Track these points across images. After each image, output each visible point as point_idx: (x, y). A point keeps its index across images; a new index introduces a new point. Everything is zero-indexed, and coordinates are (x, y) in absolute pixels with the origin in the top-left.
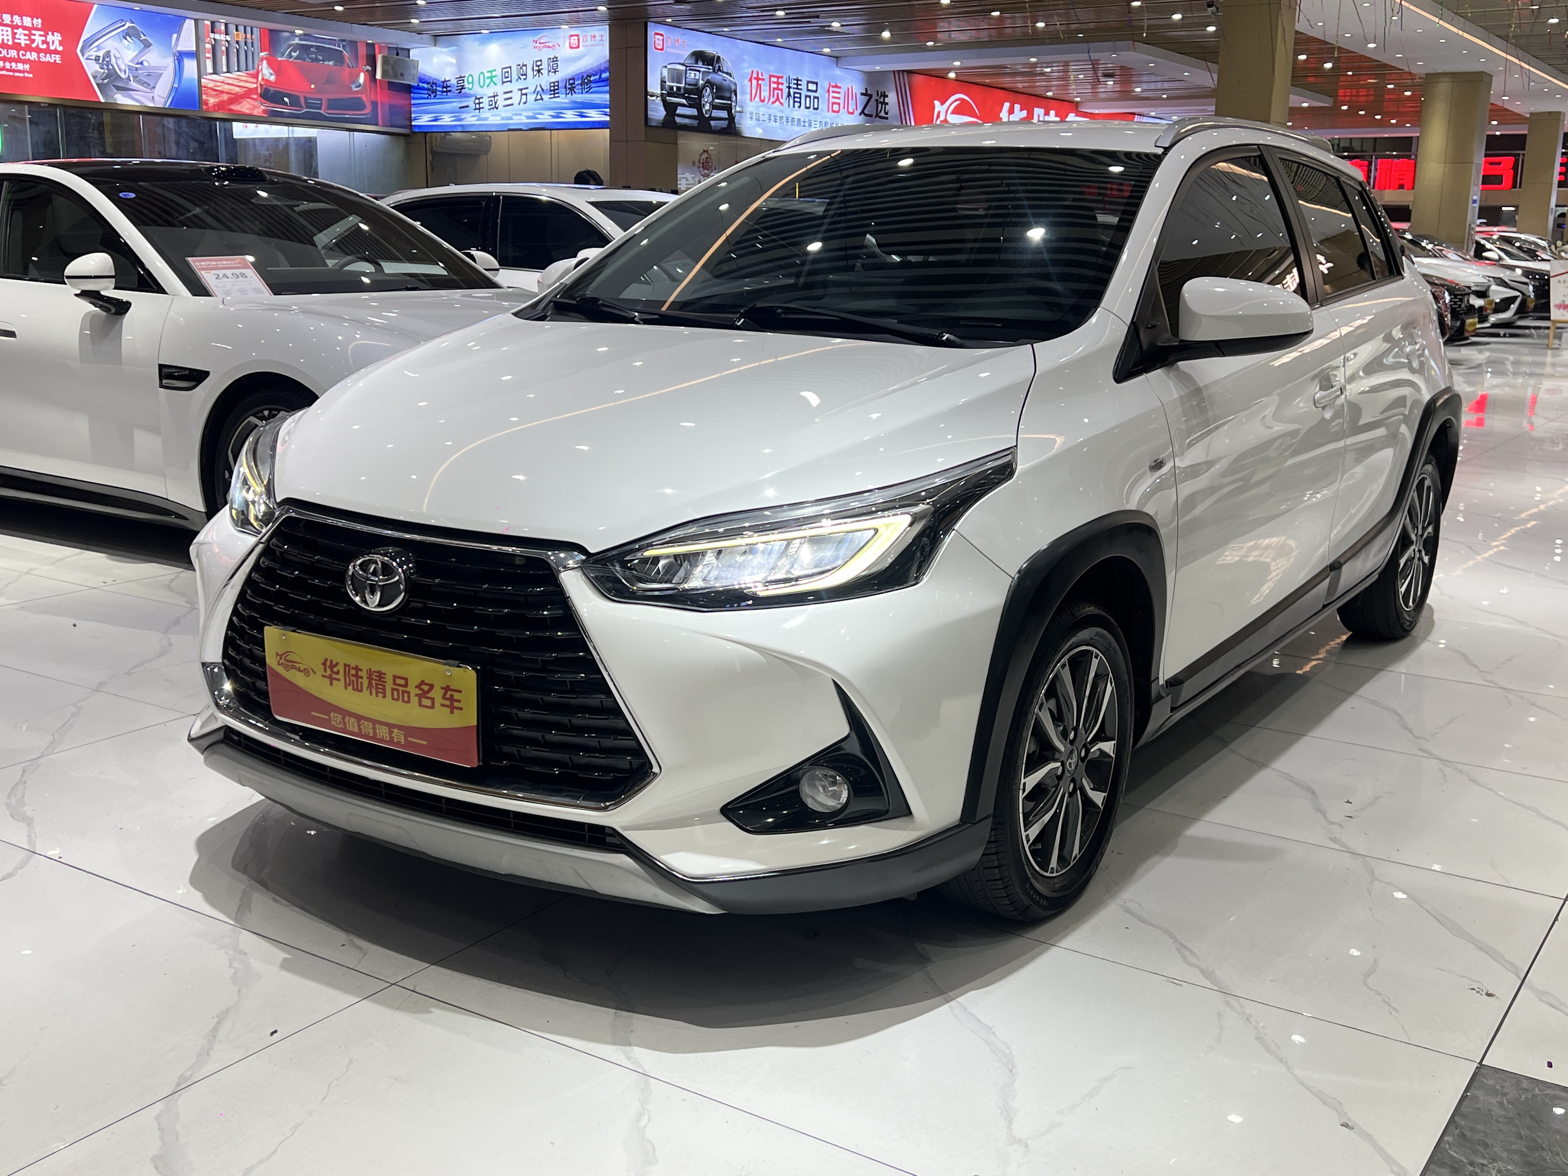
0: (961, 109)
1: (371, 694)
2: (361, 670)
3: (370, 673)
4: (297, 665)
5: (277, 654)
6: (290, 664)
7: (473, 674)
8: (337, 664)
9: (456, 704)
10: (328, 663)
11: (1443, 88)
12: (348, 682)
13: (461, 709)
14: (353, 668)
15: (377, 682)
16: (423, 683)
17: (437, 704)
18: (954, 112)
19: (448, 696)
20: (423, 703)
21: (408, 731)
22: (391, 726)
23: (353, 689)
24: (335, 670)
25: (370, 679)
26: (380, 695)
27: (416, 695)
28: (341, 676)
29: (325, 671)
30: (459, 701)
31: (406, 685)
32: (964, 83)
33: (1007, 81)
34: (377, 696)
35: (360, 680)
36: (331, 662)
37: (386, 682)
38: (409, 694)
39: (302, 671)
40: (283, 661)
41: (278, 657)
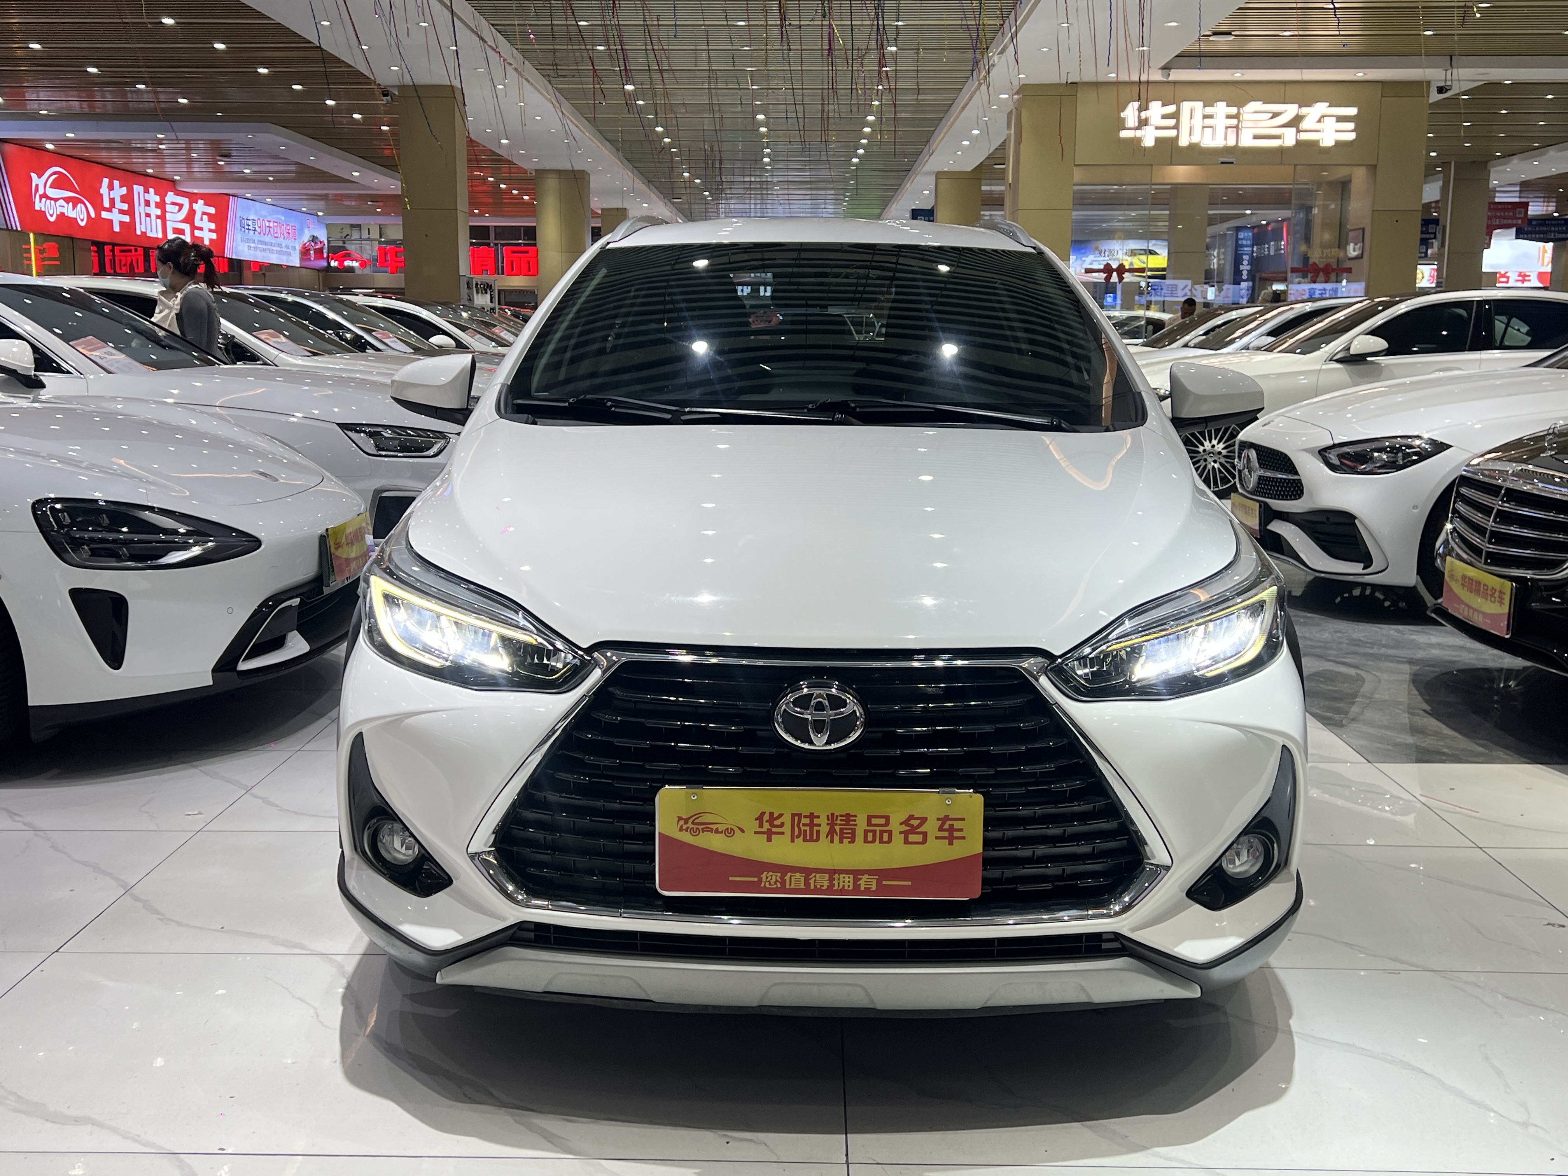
0: (60, 183)
1: (832, 841)
2: (818, 817)
3: (832, 819)
4: (714, 827)
5: (680, 818)
6: (700, 827)
7: (980, 798)
8: (781, 815)
9: (956, 834)
10: (766, 817)
11: (551, 184)
12: (796, 833)
13: (964, 838)
14: (805, 817)
15: (842, 827)
16: (912, 818)
17: (930, 837)
18: (51, 187)
19: (946, 826)
20: (910, 840)
21: (882, 874)
22: (857, 873)
23: (805, 840)
24: (777, 822)
25: (832, 825)
26: (846, 841)
27: (901, 833)
28: (787, 829)
29: (761, 826)
30: (961, 830)
31: (887, 823)
32: (61, 156)
33: (103, 156)
34: (841, 842)
35: (815, 829)
36: (771, 814)
37: (856, 825)
38: (890, 833)
39: (721, 832)
40: (690, 825)
41: (682, 822)
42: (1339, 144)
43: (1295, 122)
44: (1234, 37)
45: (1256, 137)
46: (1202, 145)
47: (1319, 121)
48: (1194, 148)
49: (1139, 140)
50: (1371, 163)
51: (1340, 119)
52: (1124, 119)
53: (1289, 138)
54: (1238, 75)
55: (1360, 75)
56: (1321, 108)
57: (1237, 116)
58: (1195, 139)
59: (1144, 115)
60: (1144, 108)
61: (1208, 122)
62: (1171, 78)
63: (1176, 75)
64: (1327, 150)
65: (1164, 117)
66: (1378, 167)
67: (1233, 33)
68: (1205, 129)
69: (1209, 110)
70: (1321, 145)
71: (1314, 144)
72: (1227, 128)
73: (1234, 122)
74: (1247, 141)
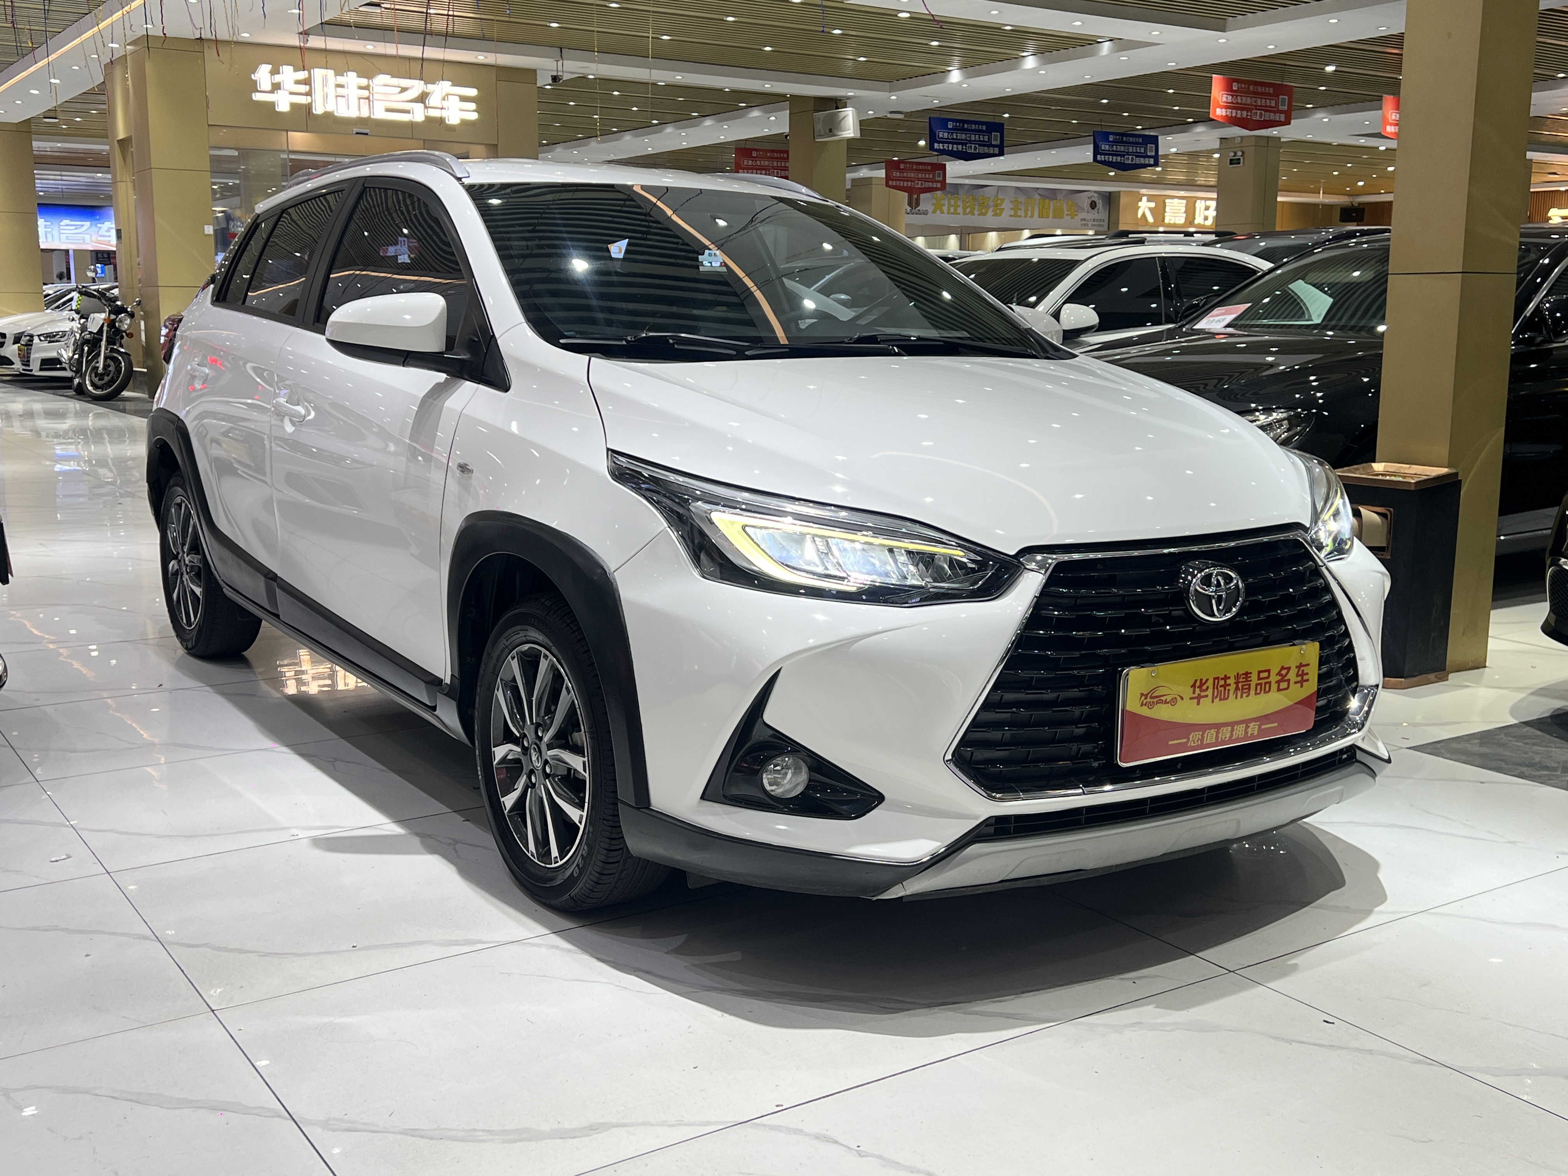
1: (1236, 698)
2: (1229, 678)
3: (1237, 678)
4: (1164, 699)
5: (1142, 695)
6: (1155, 700)
7: (1317, 645)
8: (1207, 681)
9: (1305, 677)
10: (1198, 684)
12: (1216, 695)
13: (1307, 680)
14: (1222, 679)
15: (1243, 684)
16: (1283, 668)
17: (1291, 684)
19: (1300, 672)
20: (1280, 688)
21: (1262, 719)
22: (1247, 722)
23: (1220, 700)
24: (1204, 687)
25: (1237, 683)
26: (1245, 695)
27: (1276, 682)
28: (1210, 692)
29: (1194, 692)
30: (1307, 674)
31: (1269, 677)
34: (1242, 697)
35: (1227, 688)
36: (1201, 680)
37: (1251, 681)
38: (1270, 683)
39: (1168, 703)
40: (1149, 700)
41: (1143, 697)
42: (465, 123)
43: (422, 98)
44: (383, 10)
45: (388, 110)
46: (336, 114)
47: (444, 99)
48: (328, 115)
49: (271, 105)
50: (494, 143)
51: (464, 99)
52: (256, 82)
53: (418, 114)
54: (370, 47)
55: (481, 58)
56: (445, 86)
57: (367, 88)
58: (330, 108)
59: (277, 78)
60: (275, 72)
61: (340, 91)
62: (308, 45)
63: (315, 42)
64: (452, 129)
65: (298, 82)
66: (499, 146)
67: (382, 5)
68: (338, 98)
69: (341, 80)
70: (447, 122)
71: (441, 120)
72: (359, 99)
73: (365, 93)
74: (379, 114)
